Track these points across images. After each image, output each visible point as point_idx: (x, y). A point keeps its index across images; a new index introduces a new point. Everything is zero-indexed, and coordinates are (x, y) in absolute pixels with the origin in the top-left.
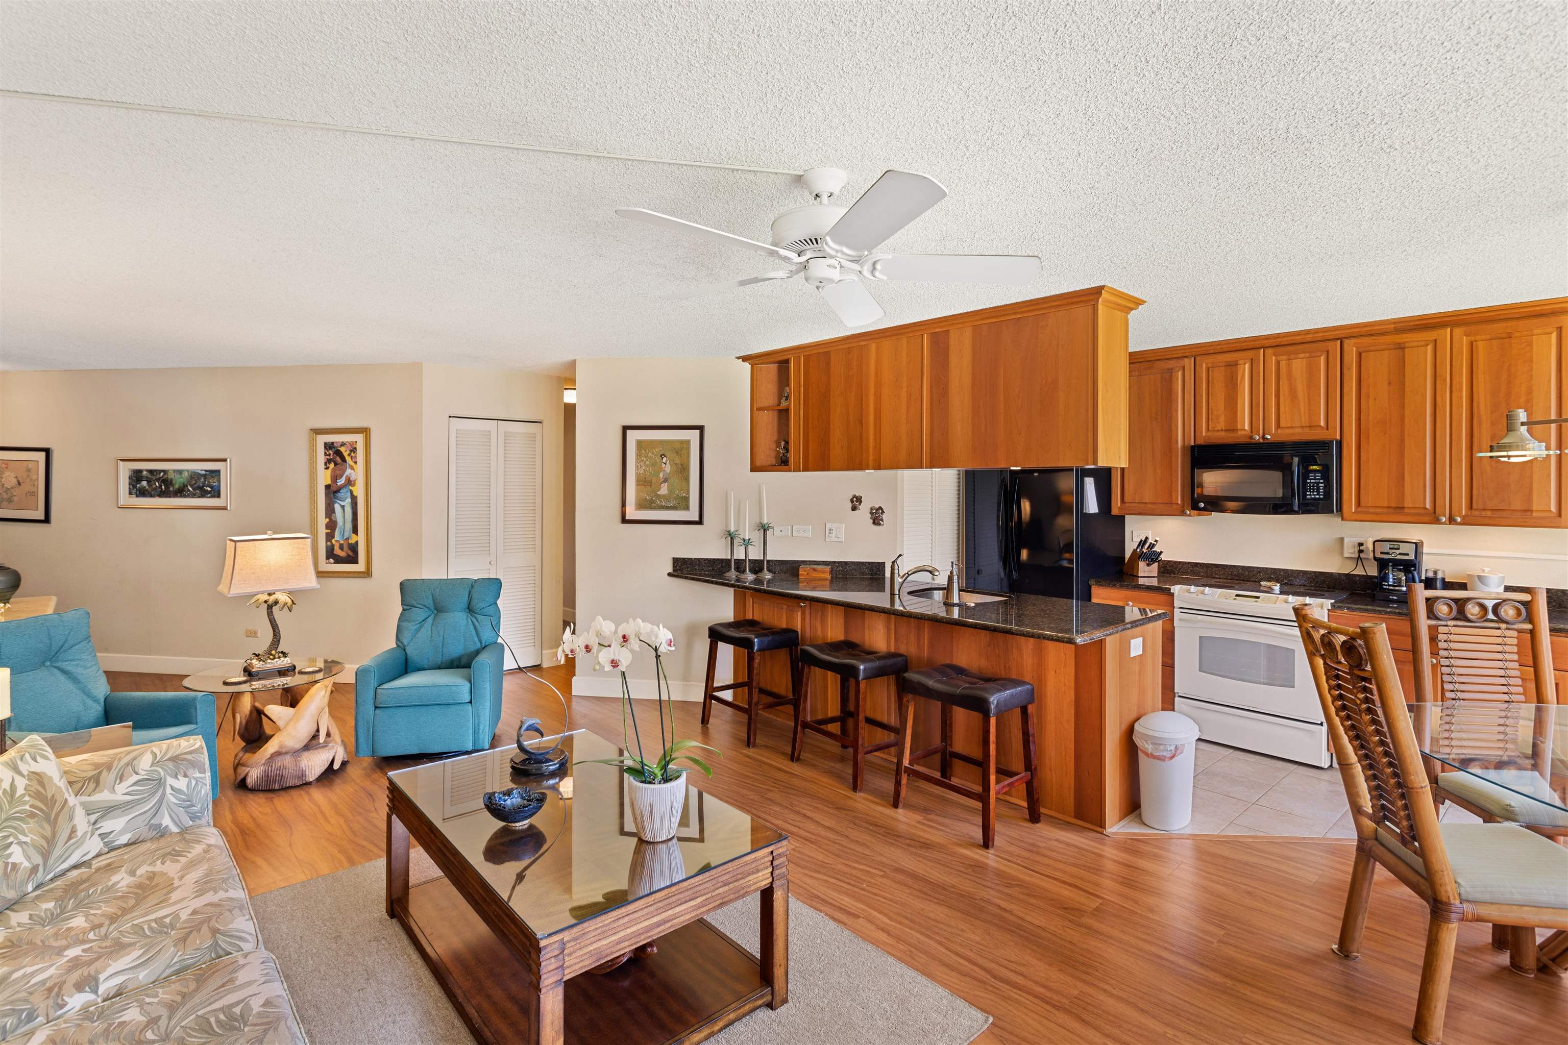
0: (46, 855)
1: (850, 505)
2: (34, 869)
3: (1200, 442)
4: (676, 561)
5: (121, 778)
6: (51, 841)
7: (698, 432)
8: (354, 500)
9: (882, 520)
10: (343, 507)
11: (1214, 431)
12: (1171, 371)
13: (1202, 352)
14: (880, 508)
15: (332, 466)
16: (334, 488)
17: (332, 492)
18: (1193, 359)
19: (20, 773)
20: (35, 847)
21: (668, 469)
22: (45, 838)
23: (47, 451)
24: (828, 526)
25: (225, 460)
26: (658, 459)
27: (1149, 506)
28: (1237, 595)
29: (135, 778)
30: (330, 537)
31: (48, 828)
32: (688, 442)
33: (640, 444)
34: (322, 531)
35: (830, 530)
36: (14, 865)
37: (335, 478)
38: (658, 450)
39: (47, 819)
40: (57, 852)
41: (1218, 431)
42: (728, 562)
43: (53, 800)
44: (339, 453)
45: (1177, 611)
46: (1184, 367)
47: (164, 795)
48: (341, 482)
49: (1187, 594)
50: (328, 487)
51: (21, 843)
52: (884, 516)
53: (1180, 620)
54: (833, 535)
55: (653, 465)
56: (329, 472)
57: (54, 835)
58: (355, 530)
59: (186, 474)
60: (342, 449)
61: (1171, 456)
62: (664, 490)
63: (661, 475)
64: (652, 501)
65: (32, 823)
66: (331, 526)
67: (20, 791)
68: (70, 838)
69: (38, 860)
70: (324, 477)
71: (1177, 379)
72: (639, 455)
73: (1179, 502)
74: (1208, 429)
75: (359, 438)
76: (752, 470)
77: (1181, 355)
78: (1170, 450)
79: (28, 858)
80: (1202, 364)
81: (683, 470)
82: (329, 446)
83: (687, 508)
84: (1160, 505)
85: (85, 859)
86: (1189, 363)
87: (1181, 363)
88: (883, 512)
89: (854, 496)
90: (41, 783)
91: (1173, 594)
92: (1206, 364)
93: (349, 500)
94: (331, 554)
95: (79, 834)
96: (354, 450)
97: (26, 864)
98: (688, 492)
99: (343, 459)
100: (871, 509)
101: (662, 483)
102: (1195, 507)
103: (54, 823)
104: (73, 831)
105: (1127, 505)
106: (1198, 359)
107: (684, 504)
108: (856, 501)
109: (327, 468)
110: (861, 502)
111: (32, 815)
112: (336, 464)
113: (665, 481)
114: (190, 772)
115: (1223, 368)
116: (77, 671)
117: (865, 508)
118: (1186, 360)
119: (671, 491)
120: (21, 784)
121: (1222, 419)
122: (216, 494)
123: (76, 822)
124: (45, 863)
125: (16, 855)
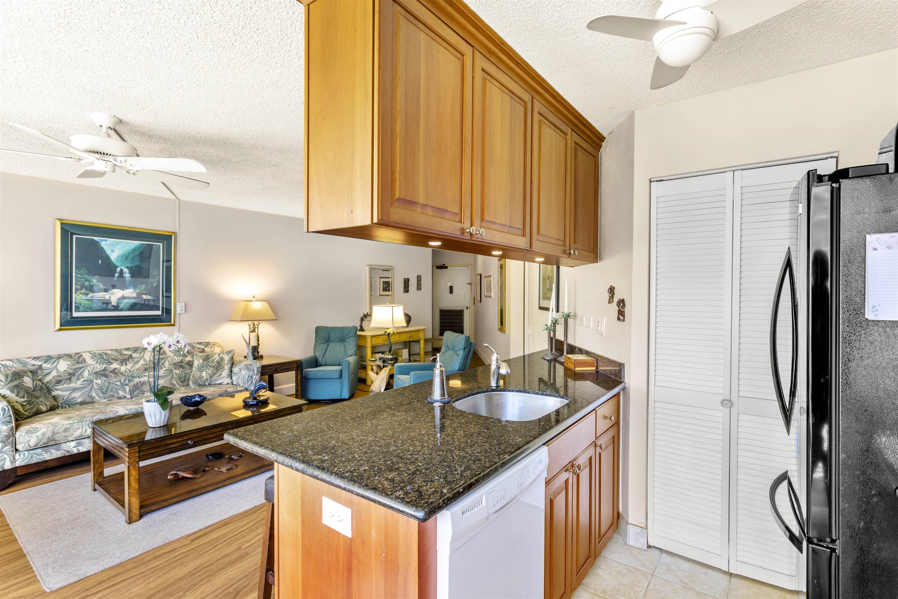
0: (211, 377)
1: (608, 297)
2: (207, 379)
6: (214, 375)
9: (624, 314)
14: (623, 300)
20: (209, 374)
22: (213, 373)
29: (240, 367)
31: (215, 371)
36: (202, 376)
39: (216, 369)
40: (214, 378)
43: (221, 365)
51: (206, 372)
52: (625, 310)
57: (215, 373)
65: (212, 369)
67: (215, 360)
68: (219, 376)
69: (208, 377)
79: (206, 376)
85: (223, 383)
88: (624, 305)
89: (610, 287)
90: (221, 361)
95: (222, 376)
97: (205, 377)
100: (619, 301)
103: (217, 371)
104: (221, 375)
108: (611, 293)
110: (613, 294)
111: (214, 367)
117: (615, 301)
120: (218, 358)
123: (223, 373)
124: (210, 379)
125: (204, 374)
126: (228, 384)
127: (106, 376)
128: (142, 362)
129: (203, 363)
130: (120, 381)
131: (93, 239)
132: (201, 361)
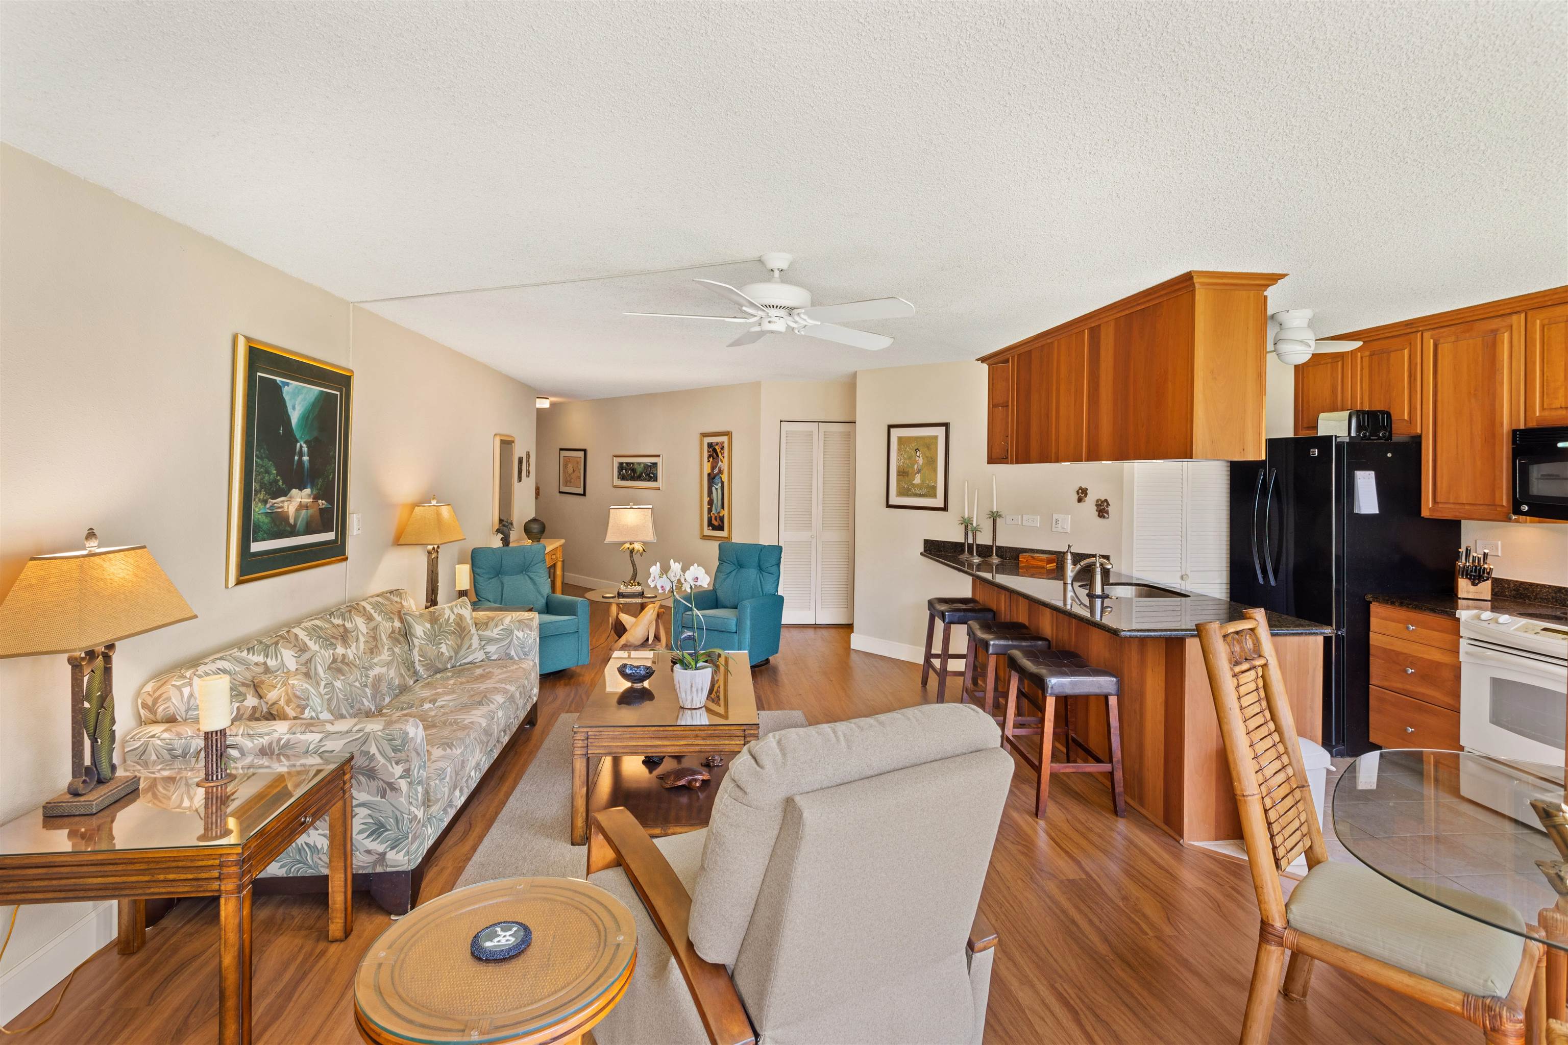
0: (456, 653)
1: (1076, 497)
2: (451, 658)
3: (1532, 424)
4: (926, 542)
5: (496, 626)
6: (460, 647)
7: (944, 428)
8: (722, 483)
9: (1107, 513)
10: (717, 489)
11: (1551, 409)
12: (1495, 332)
13: (1536, 305)
14: (1106, 500)
15: (711, 459)
16: (712, 476)
17: (712, 478)
18: (1523, 315)
19: (453, 612)
21: (921, 461)
22: (457, 645)
23: (585, 451)
24: (1055, 516)
25: (659, 456)
26: (913, 453)
27: (1467, 507)
28: (1545, 629)
29: (502, 627)
30: (710, 510)
31: (460, 641)
32: (936, 438)
33: (901, 440)
34: (706, 507)
35: (1058, 520)
36: (442, 653)
37: (713, 468)
38: (914, 445)
39: (460, 637)
40: (462, 653)
41: (1556, 409)
42: (962, 545)
43: (464, 628)
44: (715, 450)
45: (1463, 643)
46: (1512, 326)
47: (512, 639)
48: (716, 471)
49: (1476, 622)
50: (709, 475)
51: (446, 644)
52: (1110, 509)
53: (1467, 653)
54: (1059, 526)
55: (910, 458)
56: (710, 463)
57: (461, 644)
58: (723, 507)
59: (642, 465)
60: (717, 447)
61: (1494, 444)
62: (917, 480)
63: (916, 467)
64: (908, 489)
65: (453, 637)
66: (711, 503)
67: (451, 621)
68: (468, 648)
69: (453, 654)
70: (707, 468)
71: (1503, 342)
72: (899, 450)
73: (1504, 504)
74: (1543, 408)
75: (725, 439)
76: (989, 463)
77: (1508, 311)
78: (1494, 435)
79: (449, 652)
80: (1535, 321)
81: (932, 462)
82: (710, 445)
83: (935, 496)
84: (1481, 507)
85: (475, 661)
86: (1518, 321)
87: (1508, 321)
88: (1108, 504)
89: (1081, 488)
90: (461, 619)
91: (1458, 620)
92: (1541, 321)
93: (720, 485)
94: (710, 524)
95: (473, 648)
96: (723, 448)
97: (447, 654)
98: (936, 483)
99: (717, 455)
100: (1097, 501)
101: (916, 474)
102: (1517, 511)
103: (462, 639)
104: (470, 646)
105: (1440, 505)
106: (1530, 313)
107: (932, 493)
108: (1082, 494)
109: (709, 461)
110: (1086, 495)
111: (454, 633)
112: (713, 458)
113: (919, 472)
114: (525, 629)
115: (1563, 324)
116: (536, 578)
117: (1091, 500)
118: (1515, 318)
119: (923, 481)
120: (453, 617)
121: (1561, 392)
122: (656, 480)
123: (473, 641)
124: (456, 656)
125: (444, 648)
126: (482, 661)
127: (339, 671)
128: (362, 639)
129: (433, 628)
130: (357, 679)
131: (275, 381)
132: (428, 626)
